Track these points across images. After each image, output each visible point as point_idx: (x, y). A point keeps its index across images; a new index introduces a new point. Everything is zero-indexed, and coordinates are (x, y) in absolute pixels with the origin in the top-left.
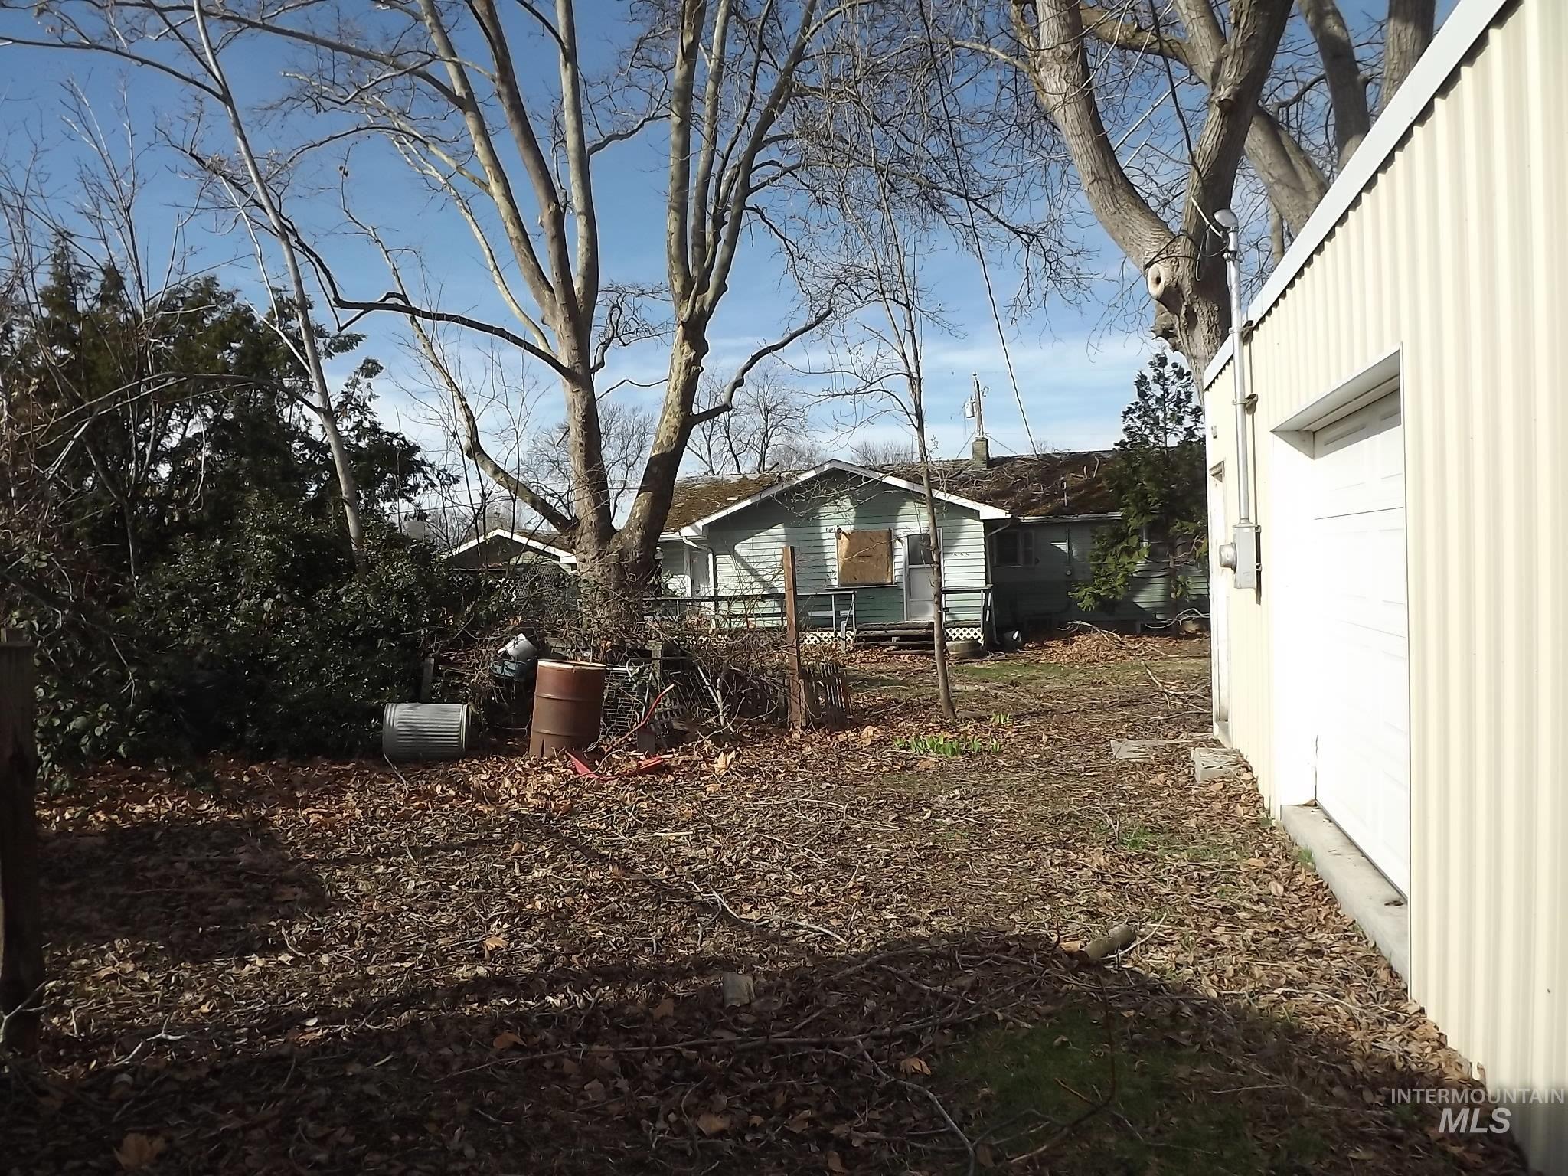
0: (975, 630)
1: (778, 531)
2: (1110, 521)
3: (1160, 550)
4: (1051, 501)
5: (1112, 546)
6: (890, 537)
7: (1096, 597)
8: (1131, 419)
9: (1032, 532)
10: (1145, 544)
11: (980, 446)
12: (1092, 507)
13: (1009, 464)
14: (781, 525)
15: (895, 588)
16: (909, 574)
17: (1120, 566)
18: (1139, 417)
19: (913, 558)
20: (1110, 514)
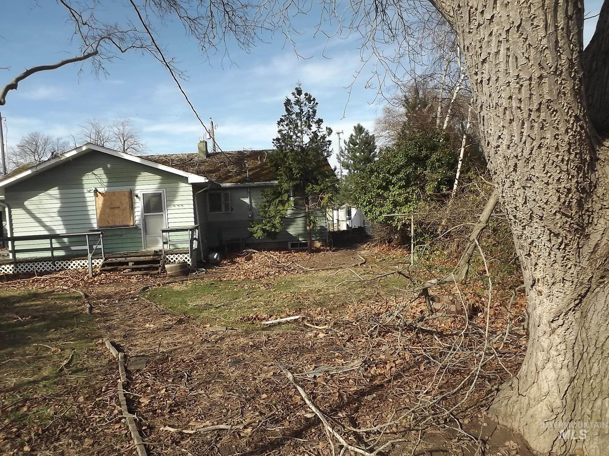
0: (186, 256)
1: (55, 192)
2: (272, 186)
3: (300, 202)
4: (240, 175)
5: (273, 200)
6: (131, 195)
7: (264, 230)
8: (283, 125)
9: (229, 192)
10: (292, 199)
11: (202, 146)
12: (262, 178)
13: (218, 156)
14: (56, 188)
15: (136, 228)
16: (145, 220)
17: (278, 212)
18: (287, 125)
19: (147, 208)
20: (272, 182)
